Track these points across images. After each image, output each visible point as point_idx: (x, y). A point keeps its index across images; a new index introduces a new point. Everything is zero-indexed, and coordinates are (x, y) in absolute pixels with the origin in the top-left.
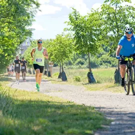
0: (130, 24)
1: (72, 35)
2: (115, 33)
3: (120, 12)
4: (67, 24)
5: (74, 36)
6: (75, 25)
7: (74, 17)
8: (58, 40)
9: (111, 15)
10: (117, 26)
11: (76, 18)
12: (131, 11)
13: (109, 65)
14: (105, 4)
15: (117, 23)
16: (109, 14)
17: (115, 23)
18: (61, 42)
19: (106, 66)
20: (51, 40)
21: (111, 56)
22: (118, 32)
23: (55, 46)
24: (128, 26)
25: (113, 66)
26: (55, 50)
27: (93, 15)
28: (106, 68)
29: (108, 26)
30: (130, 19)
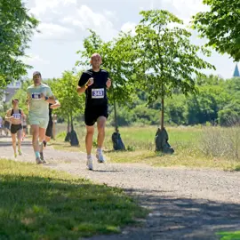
0: (181, 57)
2: (156, 70)
3: (164, 38)
4: (81, 54)
7: (92, 44)
8: (65, 80)
9: (151, 43)
10: (160, 60)
11: (96, 46)
12: (183, 37)
13: (146, 121)
14: (142, 24)
15: (160, 56)
16: (148, 41)
17: (157, 54)
18: (70, 84)
19: (142, 124)
20: (54, 80)
21: (151, 107)
22: (162, 69)
23: (60, 90)
24: (177, 60)
25: (153, 123)
26: (60, 96)
27: (122, 41)
28: (142, 126)
29: (146, 59)
30: (181, 50)
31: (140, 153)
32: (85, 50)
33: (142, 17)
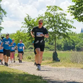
0: (62, 24)
1: (26, 31)
2: (53, 29)
3: (56, 17)
4: (23, 23)
5: (28, 31)
6: (28, 24)
7: (27, 19)
8: (17, 33)
9: (51, 19)
10: (54, 25)
11: (29, 20)
12: (63, 16)
13: (48, 49)
14: (47, 11)
15: (54, 23)
16: (50, 18)
19: (46, 50)
20: (13, 34)
21: (49, 44)
22: (55, 29)
25: (50, 50)
26: (15, 40)
27: (40, 18)
28: (46, 51)
29: (49, 25)
30: (62, 21)
31: (47, 61)
32: (25, 22)
33: (47, 8)
